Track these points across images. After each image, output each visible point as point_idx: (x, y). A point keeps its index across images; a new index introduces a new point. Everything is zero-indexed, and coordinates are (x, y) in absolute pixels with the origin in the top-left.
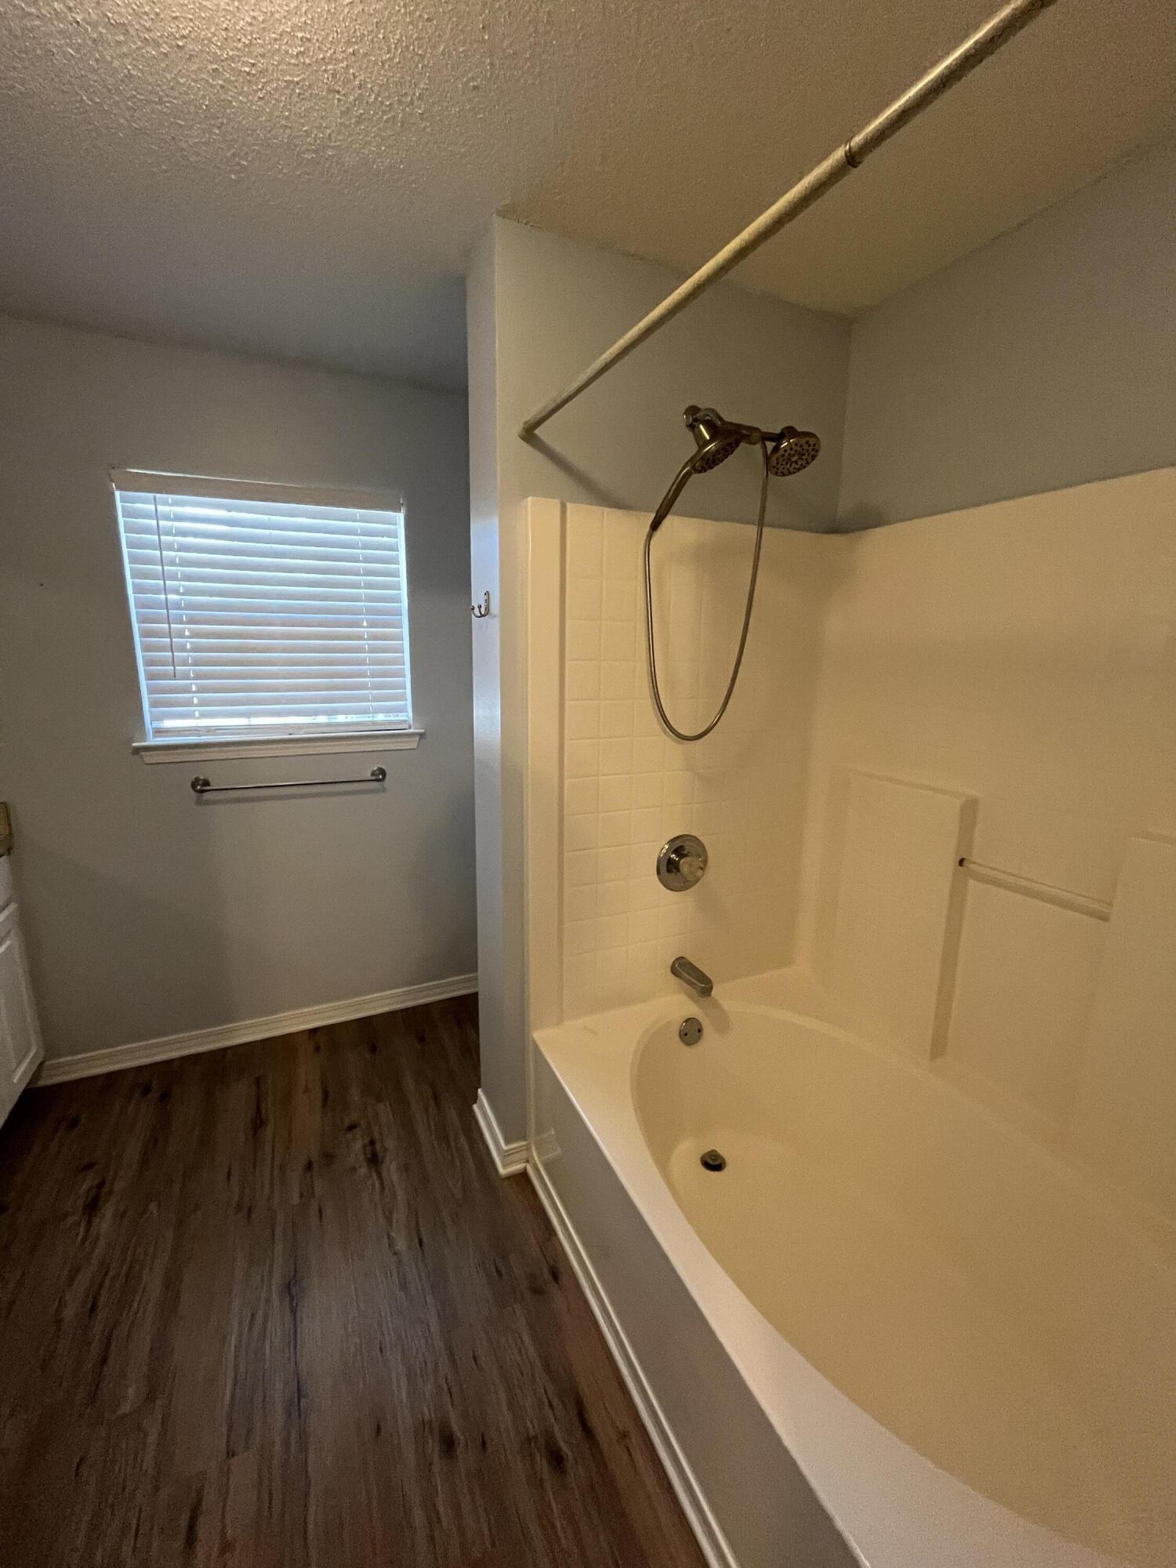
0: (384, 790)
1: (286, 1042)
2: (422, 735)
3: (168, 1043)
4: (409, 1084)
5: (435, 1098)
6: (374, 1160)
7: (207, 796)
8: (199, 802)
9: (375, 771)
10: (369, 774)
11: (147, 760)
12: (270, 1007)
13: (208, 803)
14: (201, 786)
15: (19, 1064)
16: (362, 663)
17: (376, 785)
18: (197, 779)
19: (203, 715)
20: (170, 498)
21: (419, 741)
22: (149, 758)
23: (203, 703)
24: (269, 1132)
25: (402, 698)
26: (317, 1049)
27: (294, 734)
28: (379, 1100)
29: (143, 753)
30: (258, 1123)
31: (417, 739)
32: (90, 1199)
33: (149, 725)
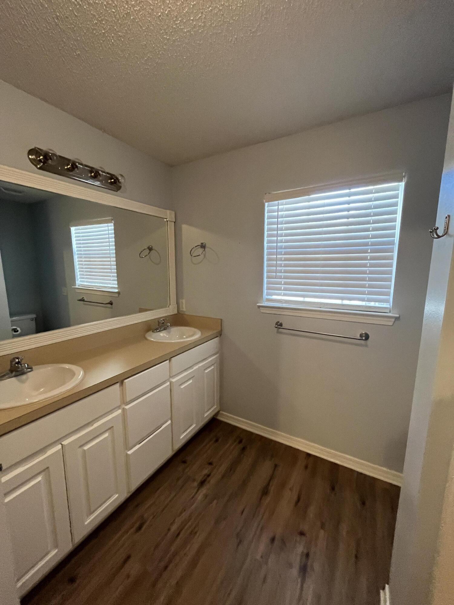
0: (366, 346)
1: (294, 453)
2: (397, 319)
3: (254, 426)
4: (344, 529)
5: (356, 557)
6: (304, 570)
7: (280, 330)
8: (278, 332)
9: (363, 334)
10: (359, 336)
11: (262, 311)
12: (291, 432)
13: (281, 333)
14: (279, 325)
15: (208, 411)
16: (364, 273)
17: (363, 342)
18: (278, 322)
19: (285, 295)
20: (284, 201)
21: (394, 322)
22: (263, 310)
23: (285, 289)
24: (268, 500)
25: (388, 294)
26: (306, 467)
27: (322, 308)
28: (323, 526)
29: (261, 308)
30: (265, 492)
31: (393, 320)
32: (203, 479)
33: (265, 296)
